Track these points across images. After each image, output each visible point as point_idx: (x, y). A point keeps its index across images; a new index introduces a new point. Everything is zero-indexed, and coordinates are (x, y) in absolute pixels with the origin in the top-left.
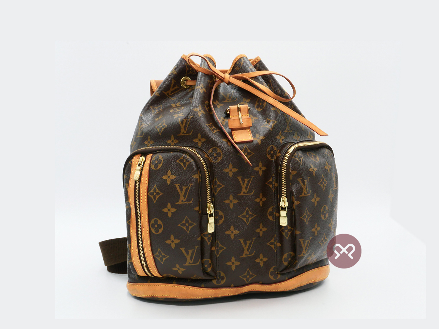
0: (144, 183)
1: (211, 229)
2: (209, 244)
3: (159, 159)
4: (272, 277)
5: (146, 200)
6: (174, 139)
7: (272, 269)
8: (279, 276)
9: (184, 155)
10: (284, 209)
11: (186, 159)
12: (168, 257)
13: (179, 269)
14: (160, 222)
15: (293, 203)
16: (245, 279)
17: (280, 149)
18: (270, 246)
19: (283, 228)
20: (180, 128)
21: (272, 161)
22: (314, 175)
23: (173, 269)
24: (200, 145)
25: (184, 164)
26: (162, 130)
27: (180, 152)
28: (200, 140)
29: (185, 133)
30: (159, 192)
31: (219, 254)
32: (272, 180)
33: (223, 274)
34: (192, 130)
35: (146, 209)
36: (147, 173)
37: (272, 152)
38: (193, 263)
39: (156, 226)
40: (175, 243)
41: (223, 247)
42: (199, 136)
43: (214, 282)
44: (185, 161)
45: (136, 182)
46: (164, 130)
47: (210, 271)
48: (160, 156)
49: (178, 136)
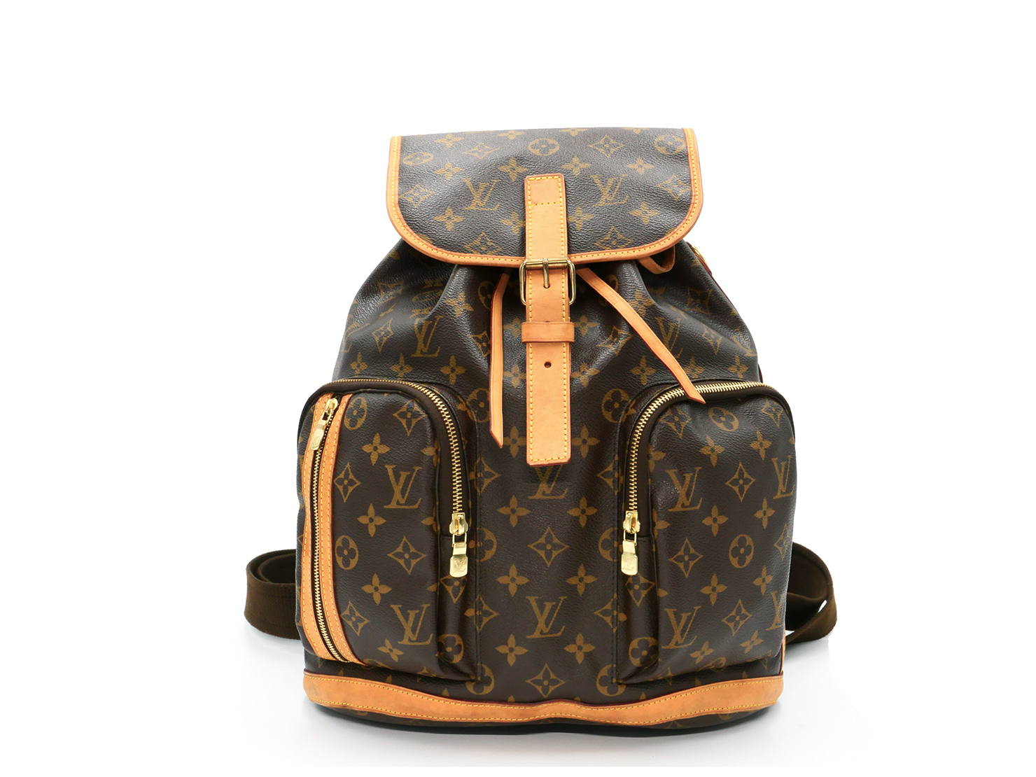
0: (329, 458)
1: (458, 569)
2: (455, 602)
3: (361, 406)
4: (603, 690)
5: (329, 494)
6: (405, 364)
7: (604, 672)
8: (621, 690)
9: (409, 402)
10: (630, 537)
11: (411, 411)
12: (367, 621)
13: (391, 650)
14: (352, 545)
15: (654, 525)
16: (539, 688)
17: (638, 397)
18: (603, 619)
19: (630, 580)
20: (416, 341)
21: (612, 426)
22: (714, 462)
23: (380, 649)
24: (453, 380)
25: (407, 422)
26: (384, 341)
27: (400, 394)
28: (453, 370)
29: (426, 353)
30: (355, 479)
31: (482, 626)
32: (614, 469)
33: (488, 672)
34: (439, 347)
35: (329, 513)
36: (336, 436)
37: (617, 405)
38: (417, 641)
39: (346, 552)
40: (382, 592)
41: (491, 611)
42: (453, 360)
43: (470, 688)
44: (409, 415)
45: (315, 452)
46: (387, 342)
47: (458, 661)
48: (364, 400)
49: (412, 358)
